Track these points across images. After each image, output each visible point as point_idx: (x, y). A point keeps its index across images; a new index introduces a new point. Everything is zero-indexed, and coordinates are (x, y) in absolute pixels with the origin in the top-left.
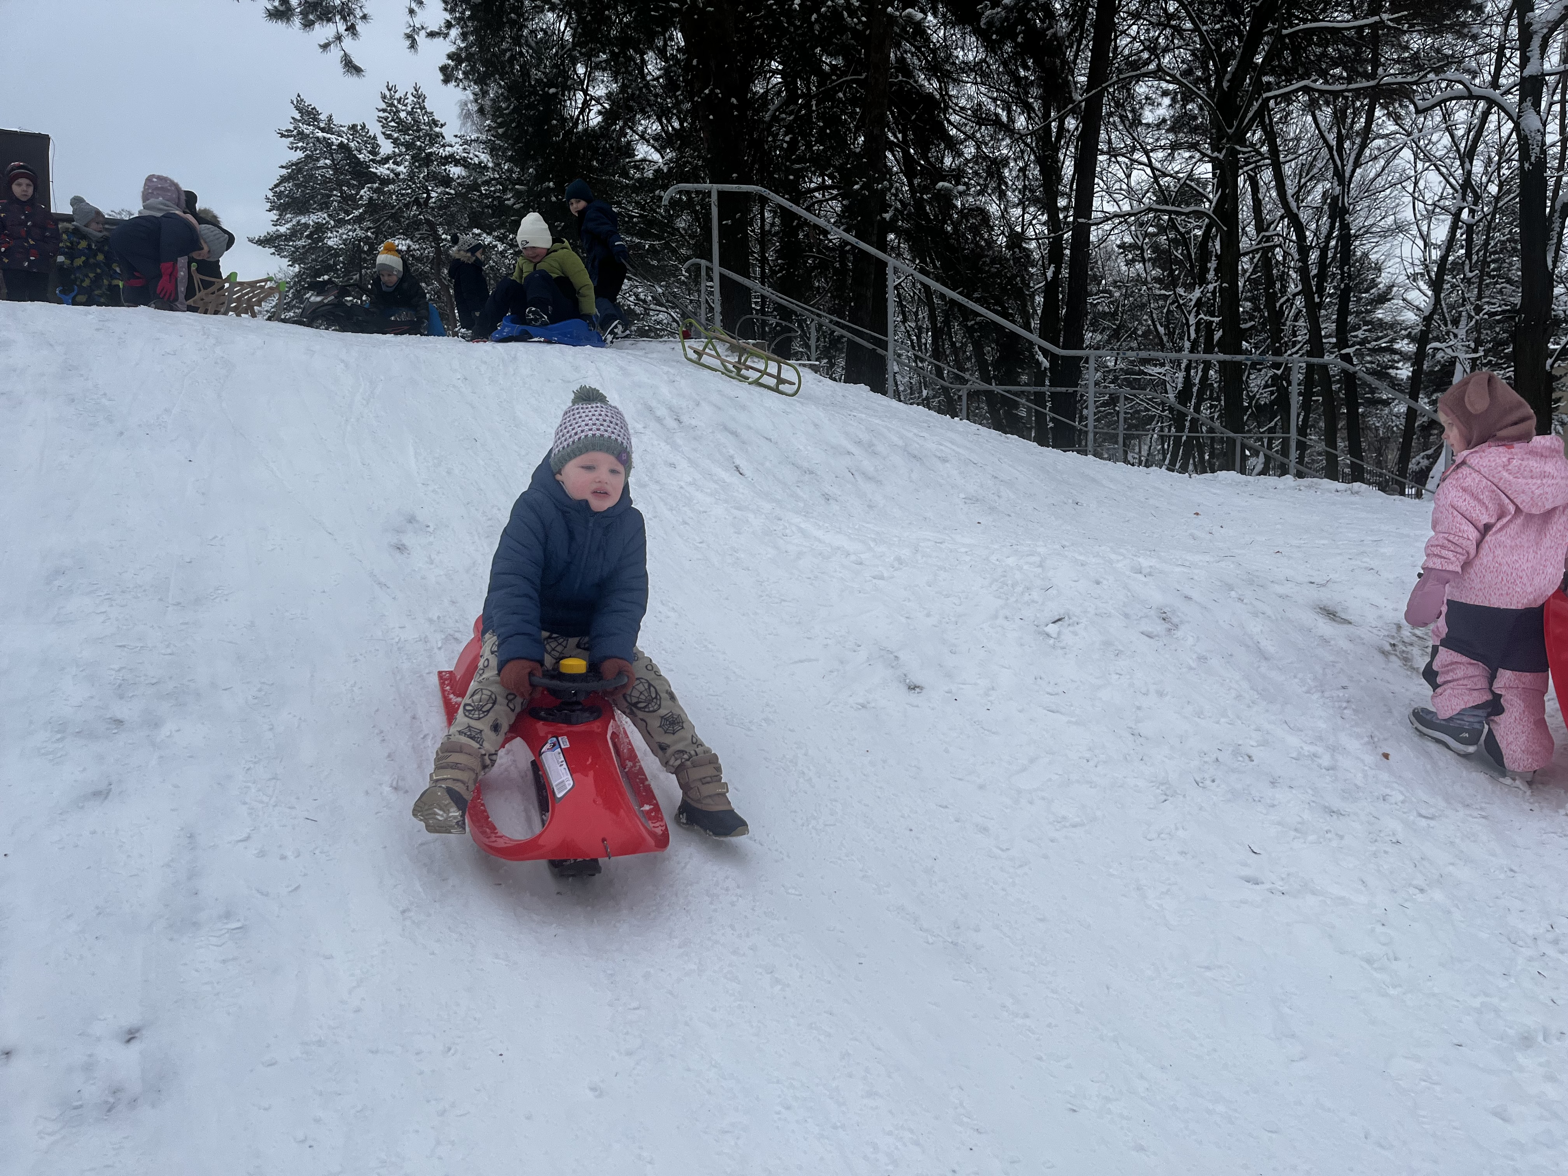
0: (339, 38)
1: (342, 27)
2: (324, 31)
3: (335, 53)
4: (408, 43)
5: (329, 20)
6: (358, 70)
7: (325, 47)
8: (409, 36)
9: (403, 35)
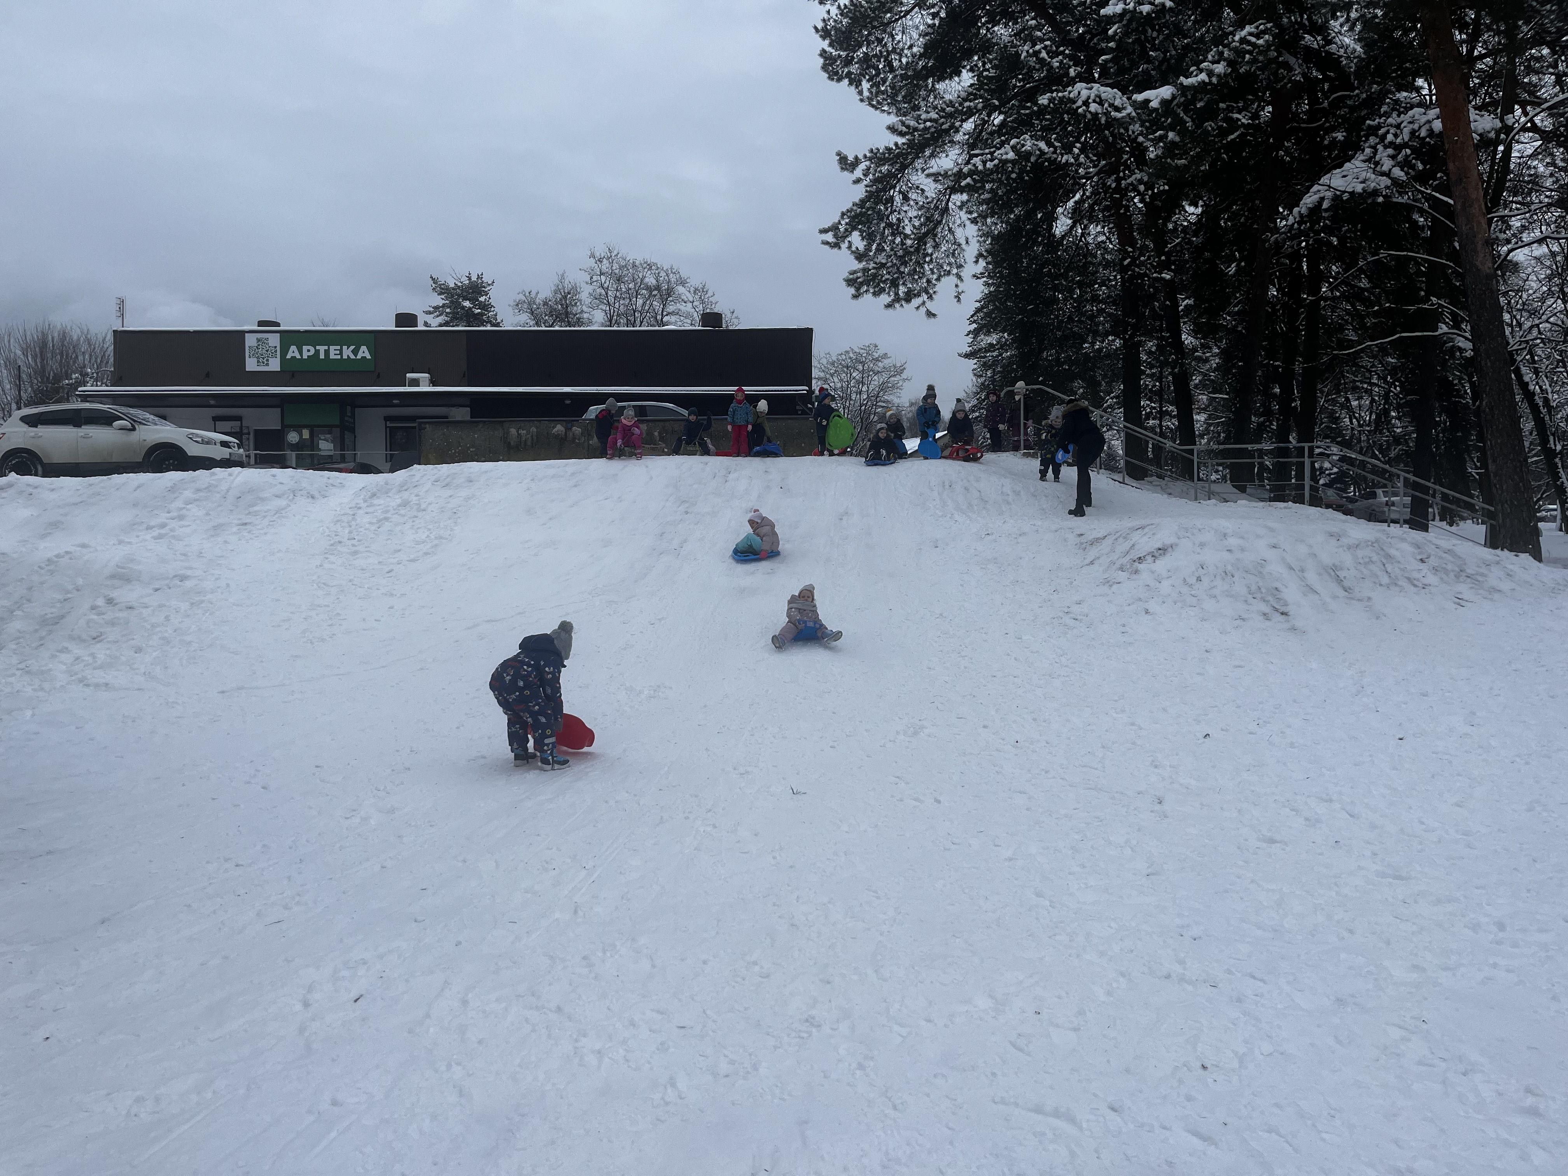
0: (924, 303)
1: (925, 297)
2: (916, 302)
3: (923, 310)
4: (956, 300)
5: (920, 295)
6: (934, 315)
7: (918, 308)
8: (956, 297)
9: (953, 296)
